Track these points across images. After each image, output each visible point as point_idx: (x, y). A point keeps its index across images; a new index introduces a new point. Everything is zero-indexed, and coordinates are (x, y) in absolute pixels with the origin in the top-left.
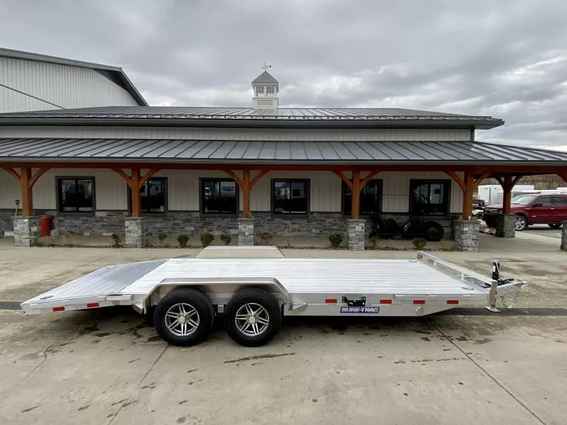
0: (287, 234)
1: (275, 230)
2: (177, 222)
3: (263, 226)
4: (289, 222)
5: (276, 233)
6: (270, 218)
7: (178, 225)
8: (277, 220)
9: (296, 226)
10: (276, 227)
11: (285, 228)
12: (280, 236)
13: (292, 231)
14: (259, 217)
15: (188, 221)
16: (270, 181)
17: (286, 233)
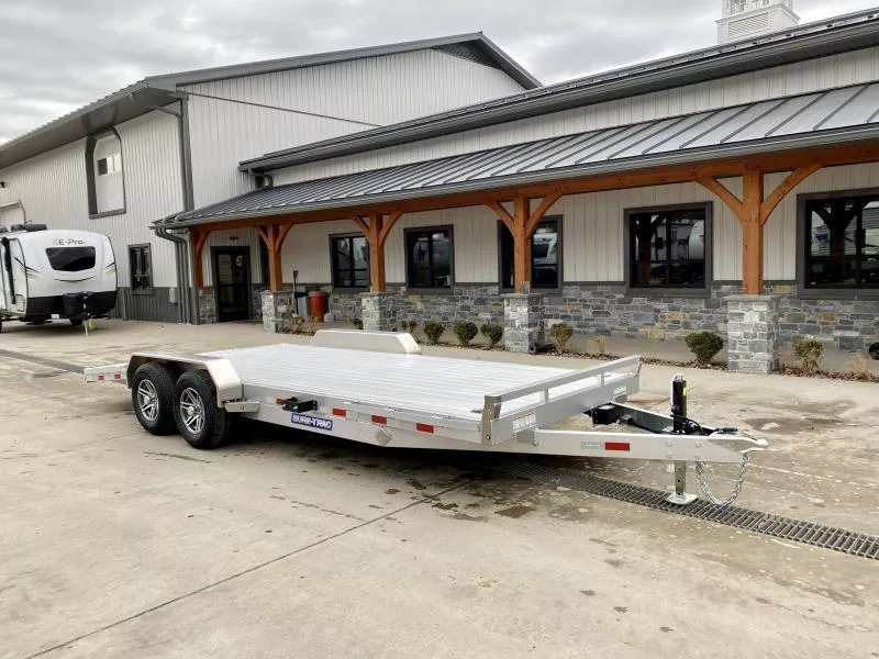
0: (660, 334)
1: (634, 323)
2: (467, 302)
3: (607, 313)
4: (663, 306)
5: (636, 331)
6: (622, 296)
7: (468, 308)
8: (638, 301)
9: (679, 316)
10: (637, 317)
11: (656, 319)
12: (645, 337)
13: (671, 328)
14: (601, 294)
15: (481, 301)
16: (622, 213)
17: (658, 331)
